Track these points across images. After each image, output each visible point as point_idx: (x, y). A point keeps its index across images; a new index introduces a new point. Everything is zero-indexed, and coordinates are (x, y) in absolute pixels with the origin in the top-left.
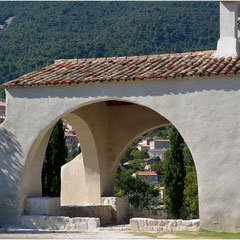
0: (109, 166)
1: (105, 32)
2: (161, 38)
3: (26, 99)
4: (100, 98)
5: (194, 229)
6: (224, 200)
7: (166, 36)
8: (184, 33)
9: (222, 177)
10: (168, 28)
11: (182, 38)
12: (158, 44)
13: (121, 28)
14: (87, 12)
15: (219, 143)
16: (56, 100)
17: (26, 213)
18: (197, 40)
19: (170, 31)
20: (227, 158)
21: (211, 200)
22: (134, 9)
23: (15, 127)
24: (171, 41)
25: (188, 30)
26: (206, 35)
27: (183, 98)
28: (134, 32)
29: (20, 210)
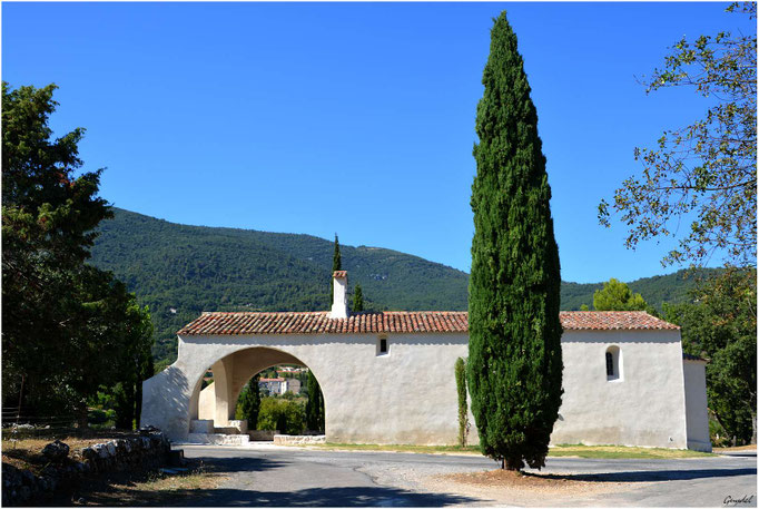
0: (233, 396)
1: (137, 265)
2: (192, 273)
3: (194, 345)
4: (253, 346)
5: (322, 442)
6: (343, 421)
7: (197, 271)
8: (214, 270)
9: (343, 405)
10: (199, 264)
11: (212, 274)
12: (189, 279)
13: (154, 261)
14: (121, 245)
15: (341, 381)
16: (219, 346)
17: (191, 431)
18: (226, 277)
19: (201, 267)
20: (346, 392)
21: (334, 421)
22: (166, 245)
23: (186, 366)
24: (202, 277)
25: (218, 267)
26: (235, 273)
27: (316, 348)
28: (166, 265)
29: (187, 429)
